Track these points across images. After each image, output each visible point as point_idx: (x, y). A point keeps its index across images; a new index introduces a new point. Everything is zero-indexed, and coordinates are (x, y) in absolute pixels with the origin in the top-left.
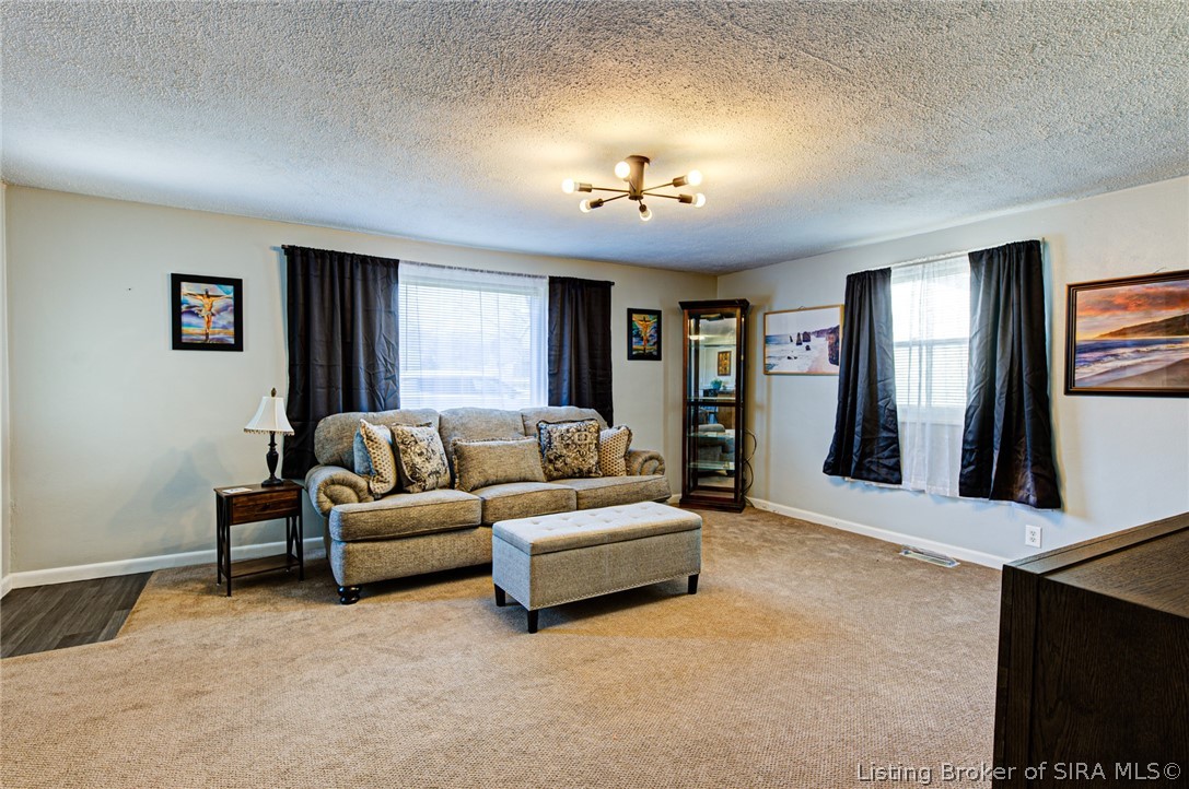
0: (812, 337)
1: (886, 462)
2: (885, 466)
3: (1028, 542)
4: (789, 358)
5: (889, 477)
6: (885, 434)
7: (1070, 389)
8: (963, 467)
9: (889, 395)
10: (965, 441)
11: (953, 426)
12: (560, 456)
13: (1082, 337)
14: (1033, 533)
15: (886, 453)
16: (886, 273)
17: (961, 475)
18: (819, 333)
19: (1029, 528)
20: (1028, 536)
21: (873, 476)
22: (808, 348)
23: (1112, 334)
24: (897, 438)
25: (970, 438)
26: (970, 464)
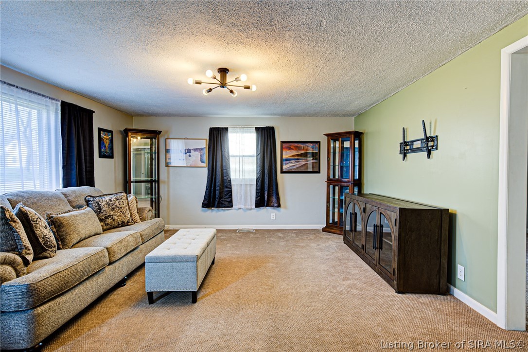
0: (192, 151)
1: (227, 200)
2: (227, 201)
3: (272, 219)
4: (180, 160)
5: (229, 205)
6: (227, 189)
7: (282, 172)
8: (256, 198)
9: (228, 175)
10: (257, 189)
11: (251, 185)
12: (110, 216)
13: (284, 157)
14: (273, 216)
15: (227, 197)
16: (227, 129)
17: (256, 201)
18: (196, 150)
19: (272, 214)
20: (272, 216)
21: (224, 206)
22: (190, 156)
23: (291, 156)
24: (231, 191)
25: (258, 188)
26: (258, 197)
